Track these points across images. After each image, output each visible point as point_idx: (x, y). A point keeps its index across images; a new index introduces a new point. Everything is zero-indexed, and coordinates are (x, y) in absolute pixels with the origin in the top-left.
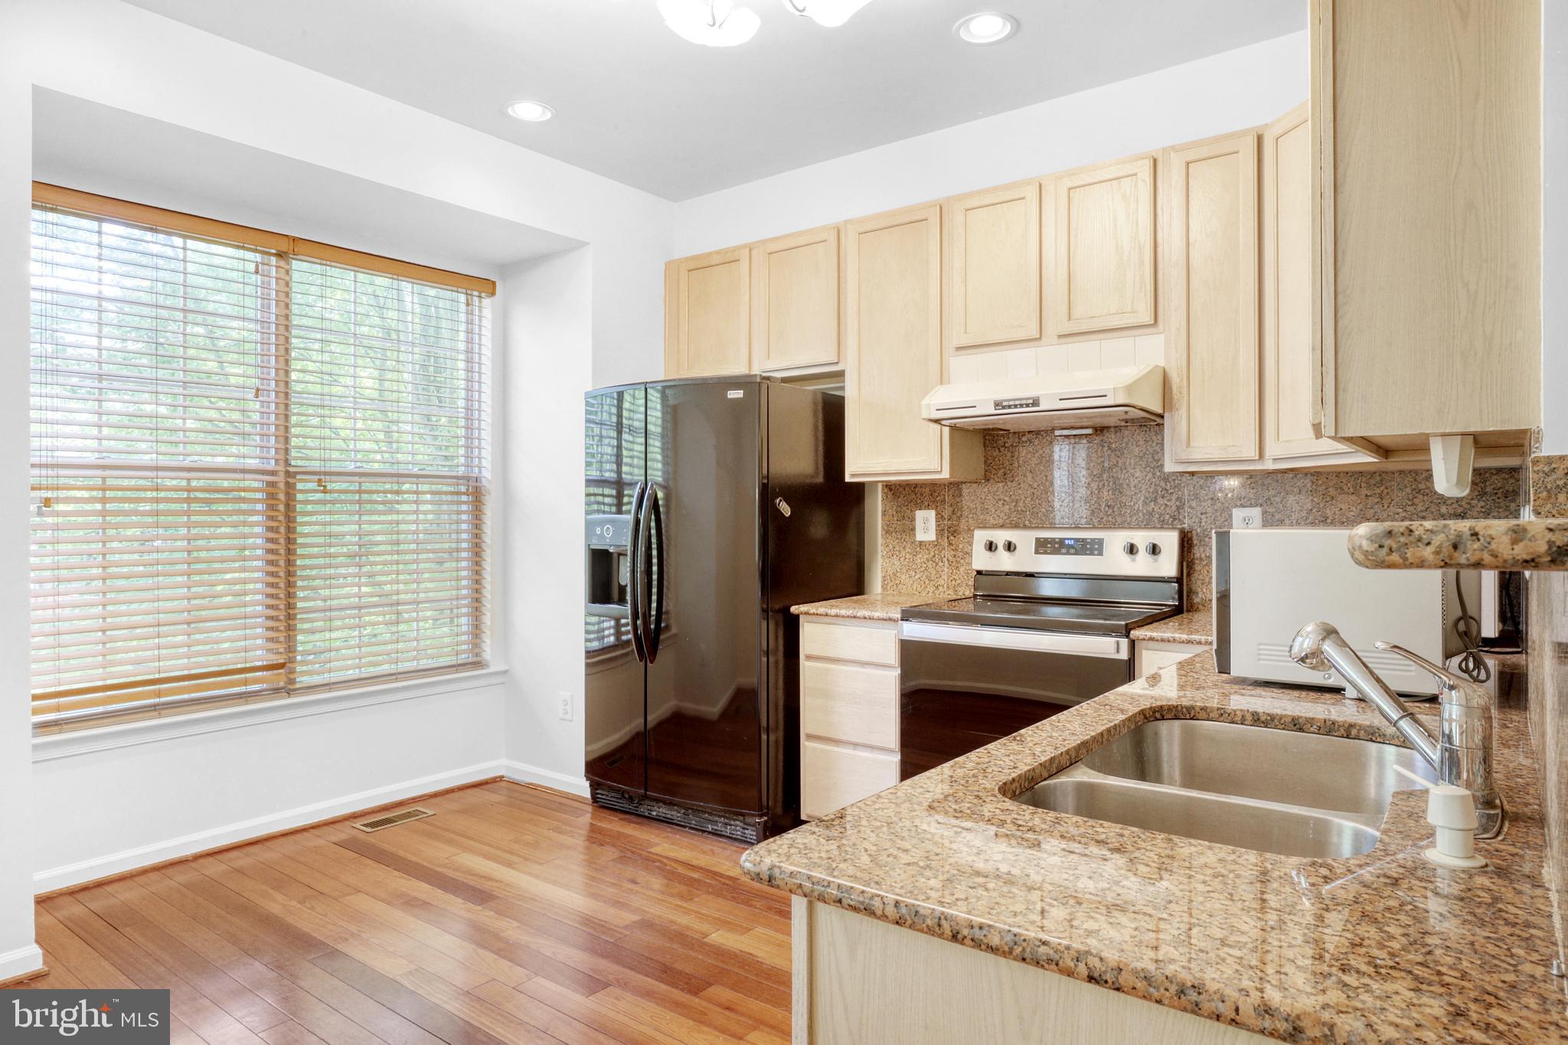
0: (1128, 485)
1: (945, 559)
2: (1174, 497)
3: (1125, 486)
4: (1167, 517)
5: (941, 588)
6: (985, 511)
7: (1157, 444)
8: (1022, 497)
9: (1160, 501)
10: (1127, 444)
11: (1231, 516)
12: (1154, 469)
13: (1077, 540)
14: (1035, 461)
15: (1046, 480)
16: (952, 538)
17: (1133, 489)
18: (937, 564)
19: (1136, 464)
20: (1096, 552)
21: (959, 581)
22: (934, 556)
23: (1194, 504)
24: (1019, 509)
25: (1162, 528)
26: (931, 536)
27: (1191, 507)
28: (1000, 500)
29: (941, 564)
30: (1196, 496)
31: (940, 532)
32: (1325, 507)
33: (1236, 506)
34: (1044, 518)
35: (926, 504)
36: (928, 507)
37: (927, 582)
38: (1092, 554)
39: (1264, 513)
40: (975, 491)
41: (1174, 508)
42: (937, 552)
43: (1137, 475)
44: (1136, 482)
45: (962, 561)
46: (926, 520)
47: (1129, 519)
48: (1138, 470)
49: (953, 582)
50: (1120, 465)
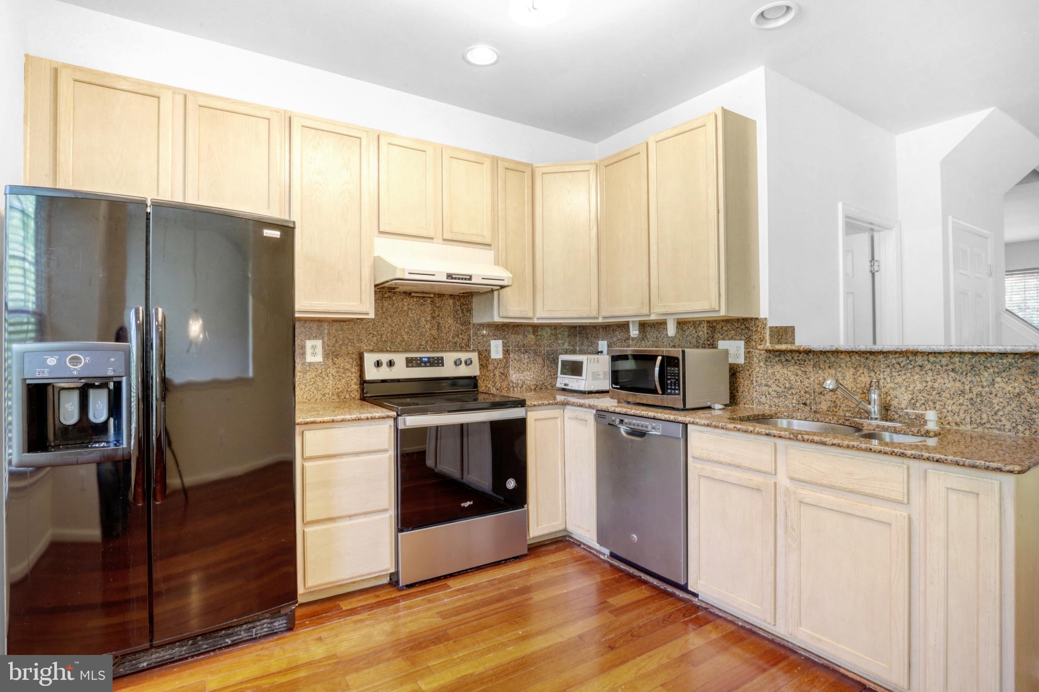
0: (445, 327)
1: (330, 374)
2: (466, 334)
3: (443, 328)
4: (463, 345)
5: (327, 396)
6: (360, 341)
7: (458, 306)
8: (385, 332)
9: (460, 336)
10: (444, 304)
11: (490, 344)
12: (457, 318)
13: (429, 358)
14: (392, 310)
15: (400, 322)
16: (336, 359)
17: (447, 329)
18: (324, 378)
19: (448, 316)
20: (440, 365)
21: (341, 389)
22: (321, 373)
23: (475, 338)
24: (383, 339)
25: (461, 351)
26: (319, 358)
27: (474, 340)
28: (370, 333)
29: (327, 378)
30: (476, 334)
31: (326, 355)
32: (524, 340)
33: (492, 339)
34: (399, 346)
35: (314, 335)
36: (316, 338)
37: (315, 392)
38: (438, 366)
39: (503, 342)
40: (352, 328)
41: (467, 340)
42: (323, 370)
43: (449, 321)
44: (449, 325)
45: (343, 375)
46: (314, 347)
47: (445, 346)
48: (449, 319)
49: (337, 390)
50: (440, 316)
